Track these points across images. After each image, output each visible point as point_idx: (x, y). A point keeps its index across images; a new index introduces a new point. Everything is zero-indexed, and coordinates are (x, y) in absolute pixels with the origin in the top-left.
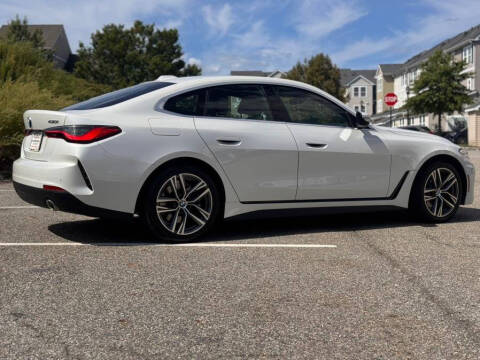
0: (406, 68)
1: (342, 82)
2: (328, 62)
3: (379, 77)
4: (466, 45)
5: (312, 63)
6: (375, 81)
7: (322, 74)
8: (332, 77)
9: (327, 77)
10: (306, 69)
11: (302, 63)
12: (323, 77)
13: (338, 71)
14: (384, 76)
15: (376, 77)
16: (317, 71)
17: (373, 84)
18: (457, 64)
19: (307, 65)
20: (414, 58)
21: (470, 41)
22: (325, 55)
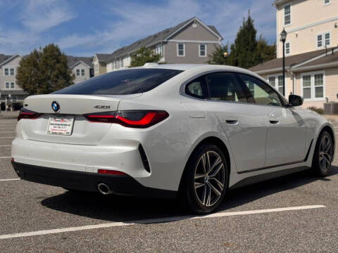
0: (116, 57)
1: (68, 64)
2: (58, 50)
3: (96, 63)
4: (158, 44)
5: (45, 50)
6: (93, 65)
7: (53, 59)
8: (62, 60)
9: (58, 62)
10: (41, 54)
11: (38, 50)
12: (55, 61)
13: (65, 57)
14: (100, 62)
15: (93, 63)
16: (50, 56)
17: (89, 67)
18: (155, 56)
19: (42, 51)
20: (119, 51)
21: (161, 41)
22: (55, 45)
